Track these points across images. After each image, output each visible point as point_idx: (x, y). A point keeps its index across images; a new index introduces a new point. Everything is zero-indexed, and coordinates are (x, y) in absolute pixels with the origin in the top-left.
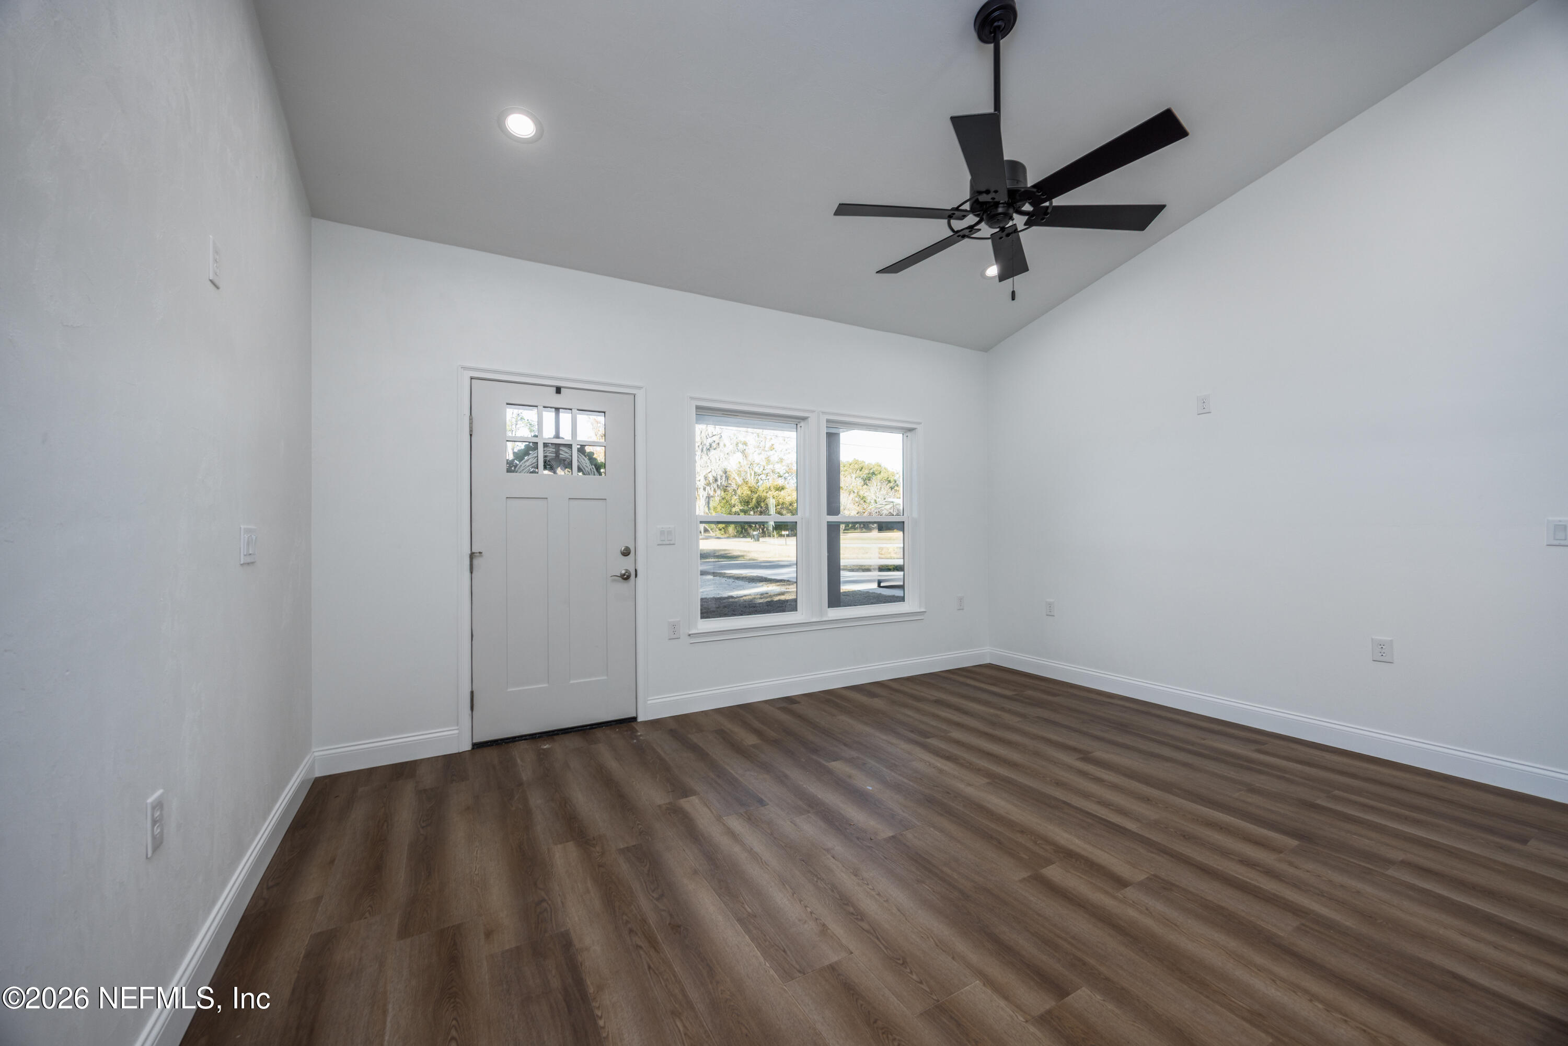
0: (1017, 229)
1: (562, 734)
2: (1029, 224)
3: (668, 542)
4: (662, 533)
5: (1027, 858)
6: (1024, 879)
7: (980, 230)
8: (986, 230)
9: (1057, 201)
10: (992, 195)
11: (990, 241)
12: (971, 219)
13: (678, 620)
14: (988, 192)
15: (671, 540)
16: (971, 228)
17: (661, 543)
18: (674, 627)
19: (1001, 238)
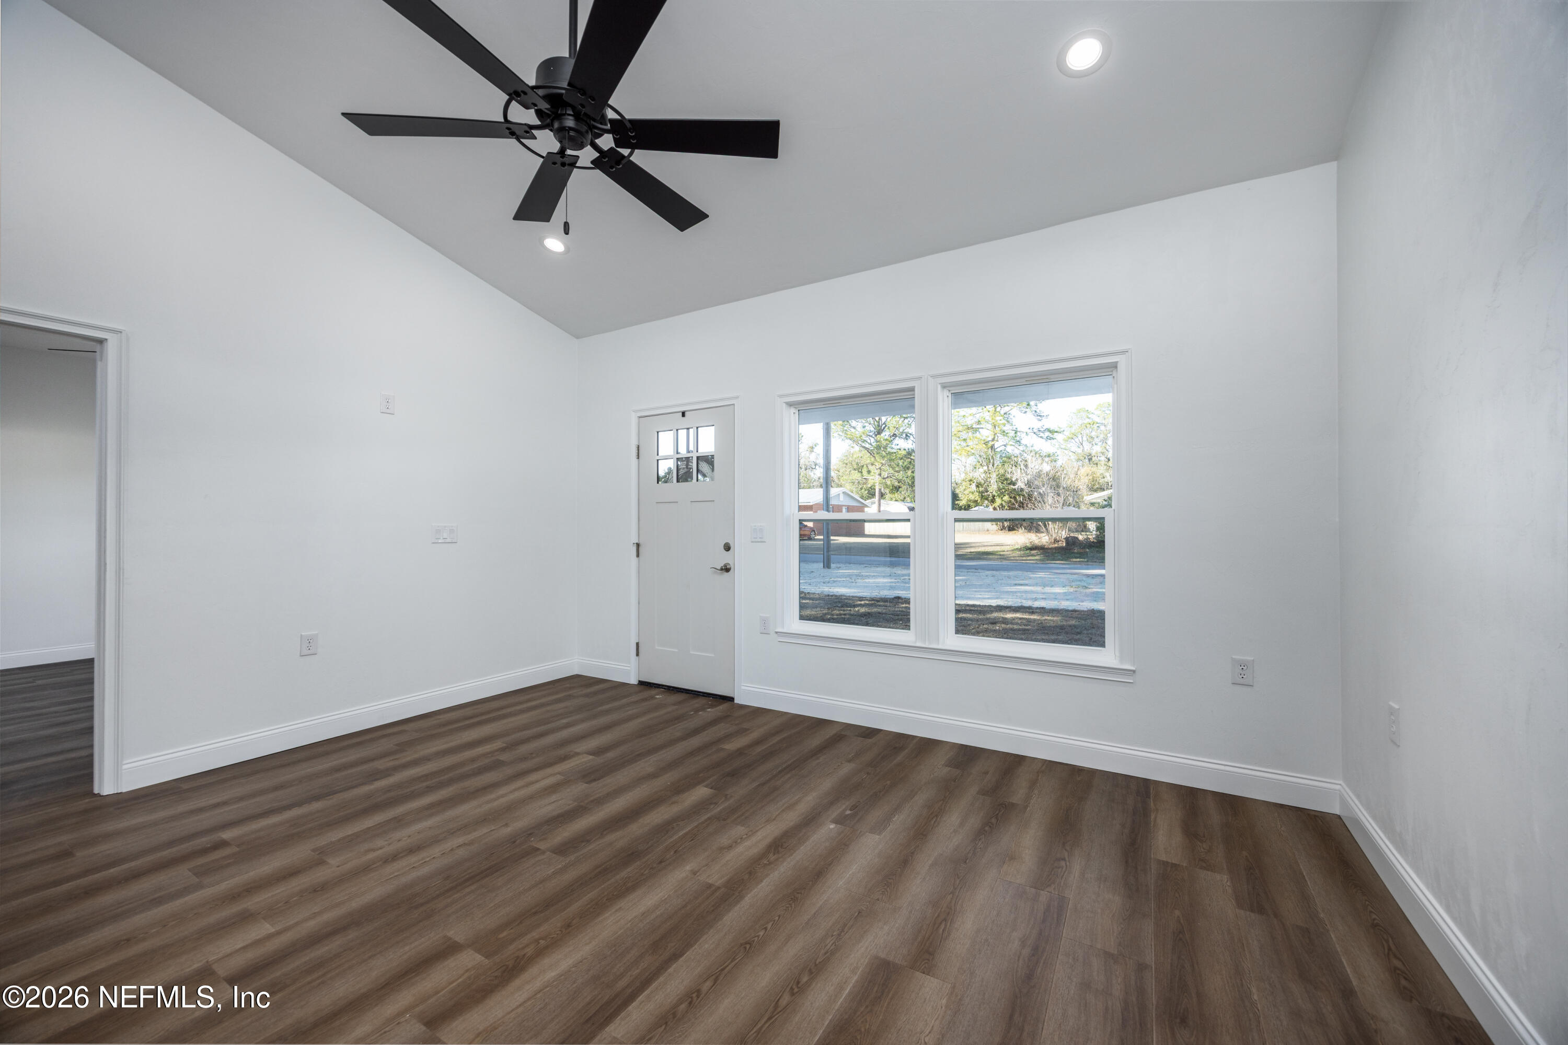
0: (576, 163)
3: (759, 540)
17: (754, 540)
18: (764, 621)
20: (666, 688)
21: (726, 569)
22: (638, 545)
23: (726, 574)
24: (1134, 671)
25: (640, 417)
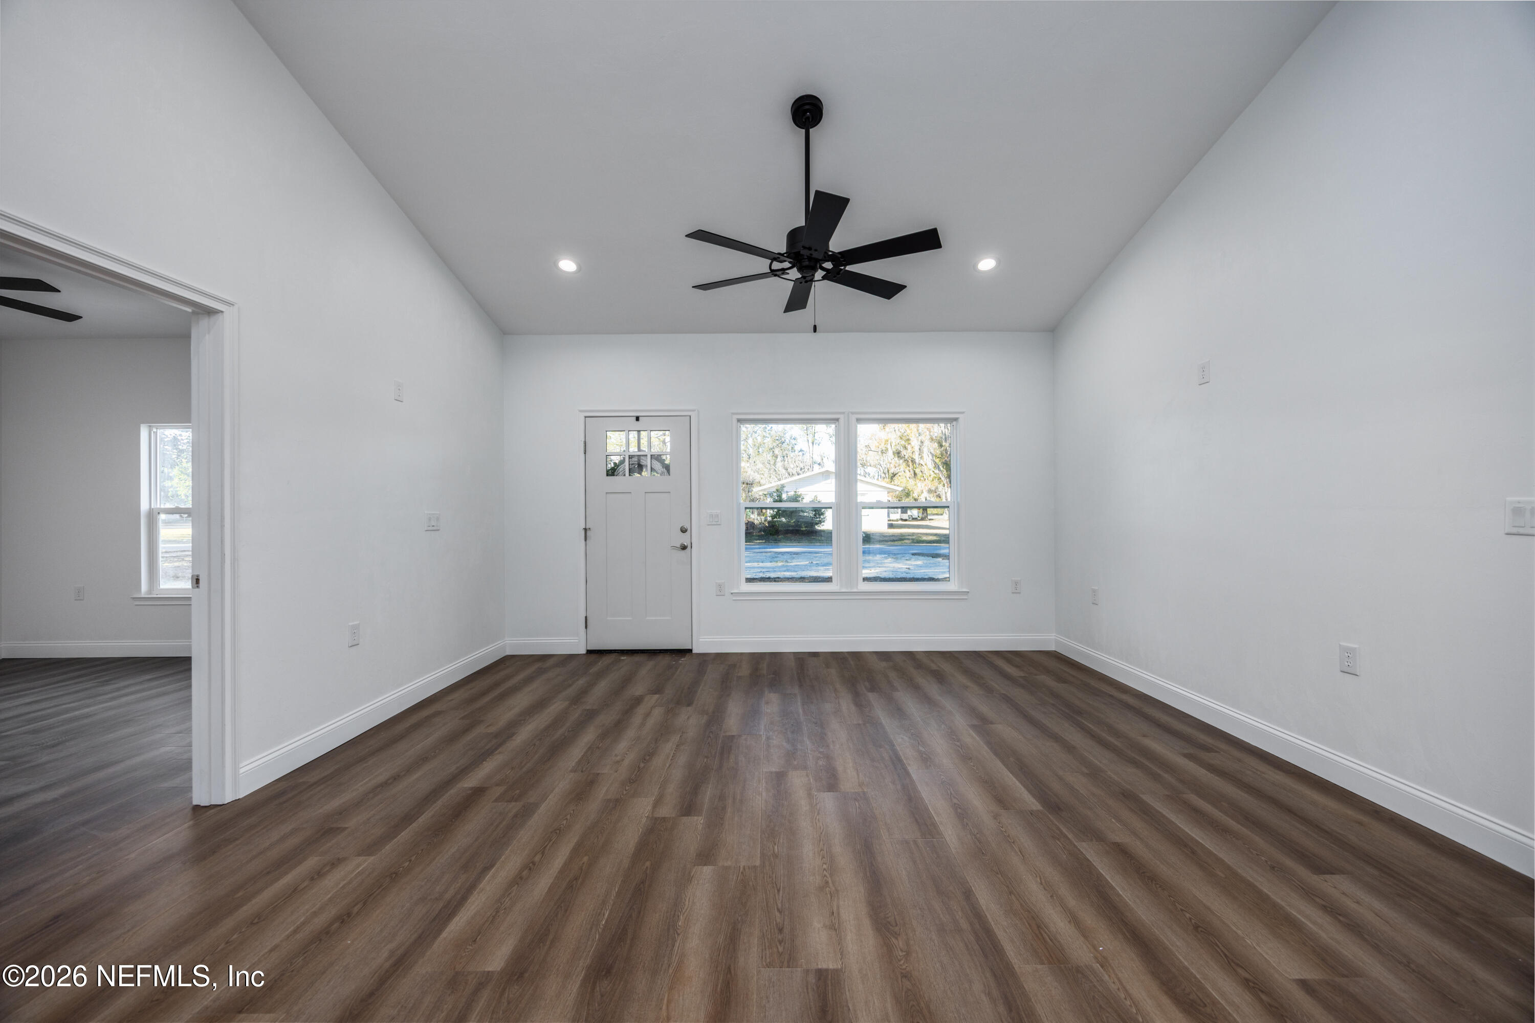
0: (814, 279)
1: (641, 653)
2: (824, 278)
3: (716, 523)
4: (711, 516)
7: (788, 274)
8: (794, 274)
9: (848, 268)
10: (812, 252)
11: (793, 282)
12: (787, 265)
13: (723, 581)
14: (810, 249)
15: (718, 522)
16: (783, 271)
17: (710, 523)
18: (720, 587)
19: (801, 283)
20: (619, 652)
21: (684, 548)
22: (585, 530)
23: (683, 552)
24: (968, 592)
25: (585, 417)
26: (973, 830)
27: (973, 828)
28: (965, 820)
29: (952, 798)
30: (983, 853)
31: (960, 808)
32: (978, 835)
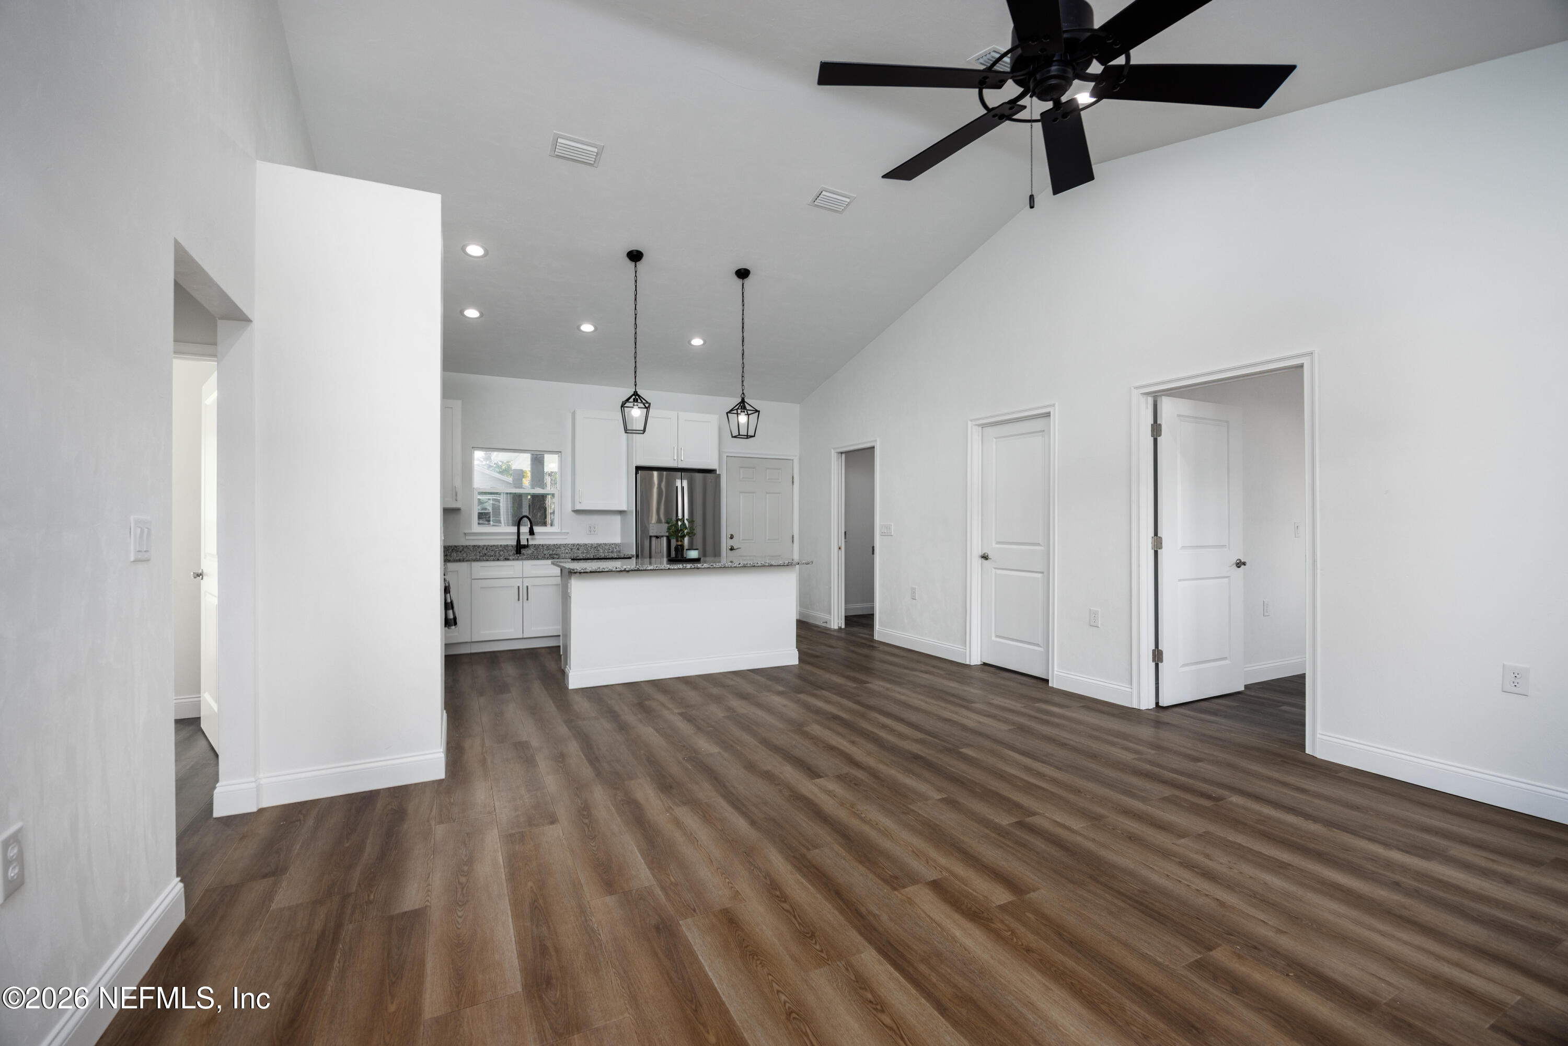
5: (1027, 914)
6: (1034, 891)
26: (758, 872)
27: (759, 876)
28: (769, 883)
29: (791, 911)
30: (745, 853)
31: (778, 897)
32: (752, 868)
